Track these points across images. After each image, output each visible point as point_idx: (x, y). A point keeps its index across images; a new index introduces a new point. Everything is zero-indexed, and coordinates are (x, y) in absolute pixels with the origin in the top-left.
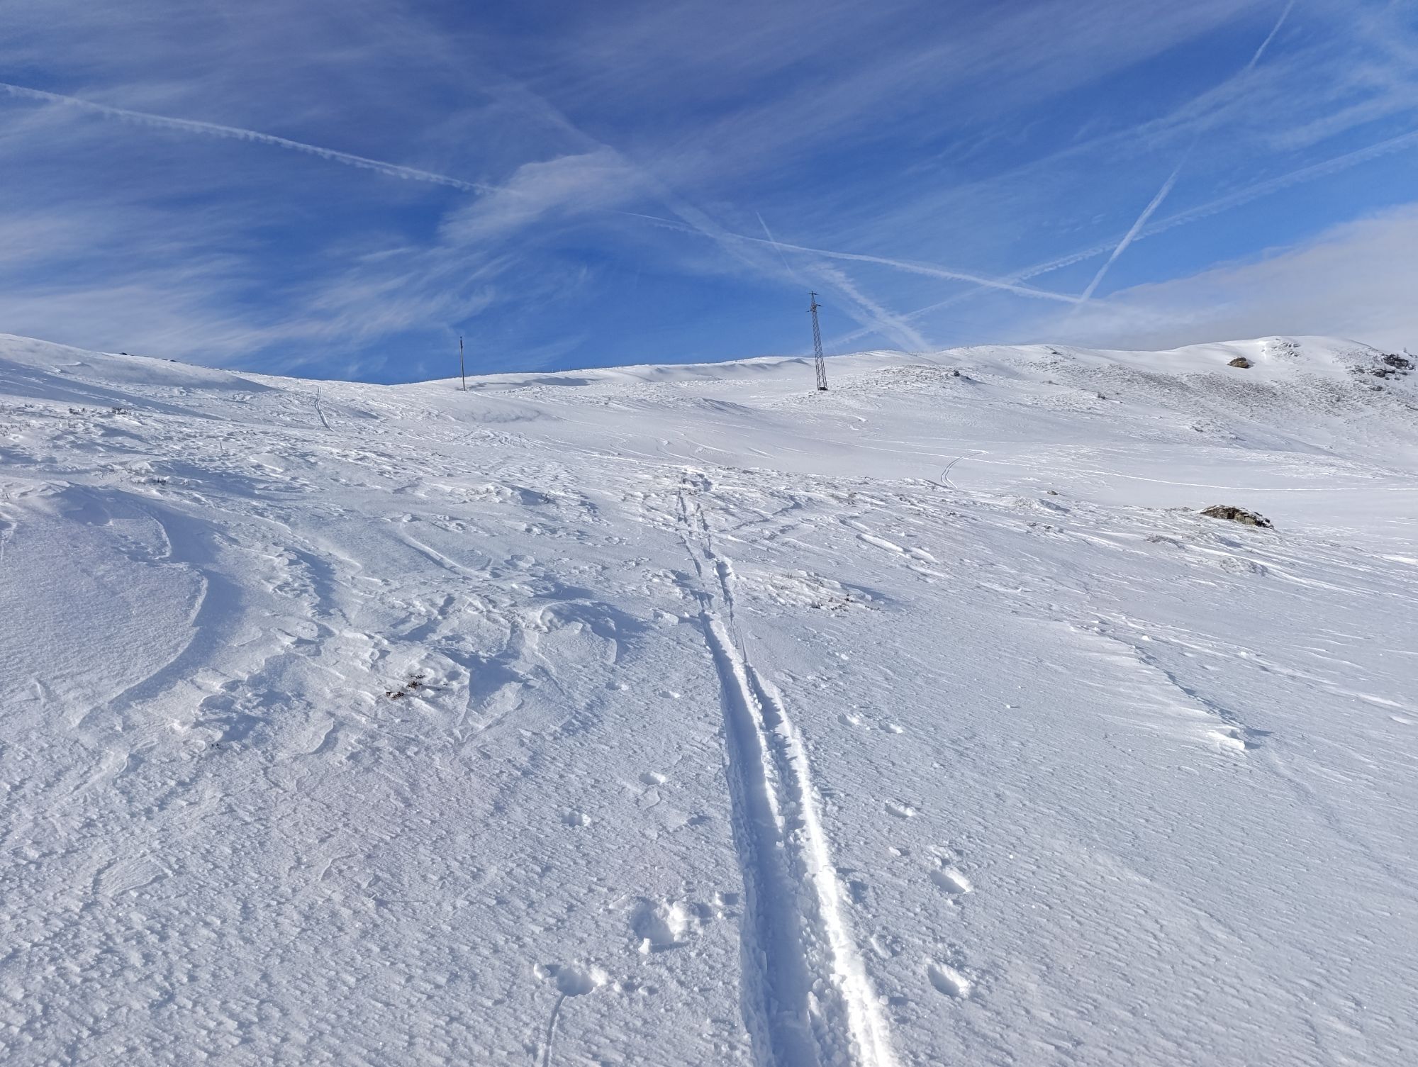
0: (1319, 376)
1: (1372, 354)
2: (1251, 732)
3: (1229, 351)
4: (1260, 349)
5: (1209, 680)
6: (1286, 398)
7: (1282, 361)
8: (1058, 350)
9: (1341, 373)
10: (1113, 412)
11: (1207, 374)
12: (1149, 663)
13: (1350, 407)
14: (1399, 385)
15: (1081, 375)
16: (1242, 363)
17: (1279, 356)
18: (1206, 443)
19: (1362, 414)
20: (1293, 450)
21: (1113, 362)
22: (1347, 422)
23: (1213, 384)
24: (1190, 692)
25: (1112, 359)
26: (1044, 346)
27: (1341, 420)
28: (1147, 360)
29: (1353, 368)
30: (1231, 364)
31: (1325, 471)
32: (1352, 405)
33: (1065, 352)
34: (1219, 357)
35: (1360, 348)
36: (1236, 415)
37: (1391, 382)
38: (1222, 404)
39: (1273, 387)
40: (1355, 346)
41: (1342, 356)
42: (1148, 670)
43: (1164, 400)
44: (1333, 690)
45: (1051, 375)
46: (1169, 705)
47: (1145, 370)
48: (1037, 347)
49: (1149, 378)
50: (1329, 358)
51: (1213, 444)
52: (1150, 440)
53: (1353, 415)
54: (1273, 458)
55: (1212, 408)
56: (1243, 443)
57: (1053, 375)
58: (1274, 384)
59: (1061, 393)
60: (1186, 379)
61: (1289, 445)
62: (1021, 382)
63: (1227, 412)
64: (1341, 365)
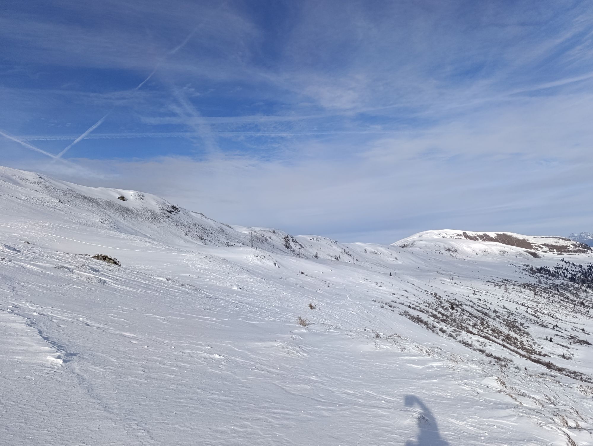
0: (150, 209)
1: (167, 204)
2: (69, 355)
3: (119, 193)
4: (130, 194)
5: (59, 332)
6: (137, 215)
7: (137, 200)
8: (42, 177)
9: (157, 209)
10: (65, 209)
11: (109, 200)
12: (31, 326)
13: (158, 222)
14: (175, 216)
15: (52, 190)
16: (123, 198)
17: (137, 199)
18: (104, 228)
19: (162, 225)
20: (137, 235)
21: (69, 188)
22: (157, 227)
23: (110, 205)
24: (46, 339)
25: (68, 186)
26: (35, 173)
27: (155, 226)
28: (85, 190)
29: (161, 208)
30: (119, 198)
31: (147, 244)
32: (159, 221)
33: (46, 178)
34: (114, 194)
35: (164, 201)
36: (118, 219)
37: (172, 215)
38: (113, 213)
39: (133, 210)
40: (162, 200)
41: (158, 203)
42: (28, 330)
43: (90, 208)
44: (113, 332)
45: (37, 187)
46: (32, 346)
47: (83, 194)
48: (31, 173)
49: (84, 198)
50: (153, 203)
51: (107, 228)
52: (80, 224)
53: (159, 225)
54: (129, 237)
55: (109, 214)
56: (119, 230)
57: (38, 188)
58: (134, 209)
59: (40, 196)
60: (100, 201)
61: (136, 233)
62: (20, 188)
63: (115, 217)
64: (157, 206)
